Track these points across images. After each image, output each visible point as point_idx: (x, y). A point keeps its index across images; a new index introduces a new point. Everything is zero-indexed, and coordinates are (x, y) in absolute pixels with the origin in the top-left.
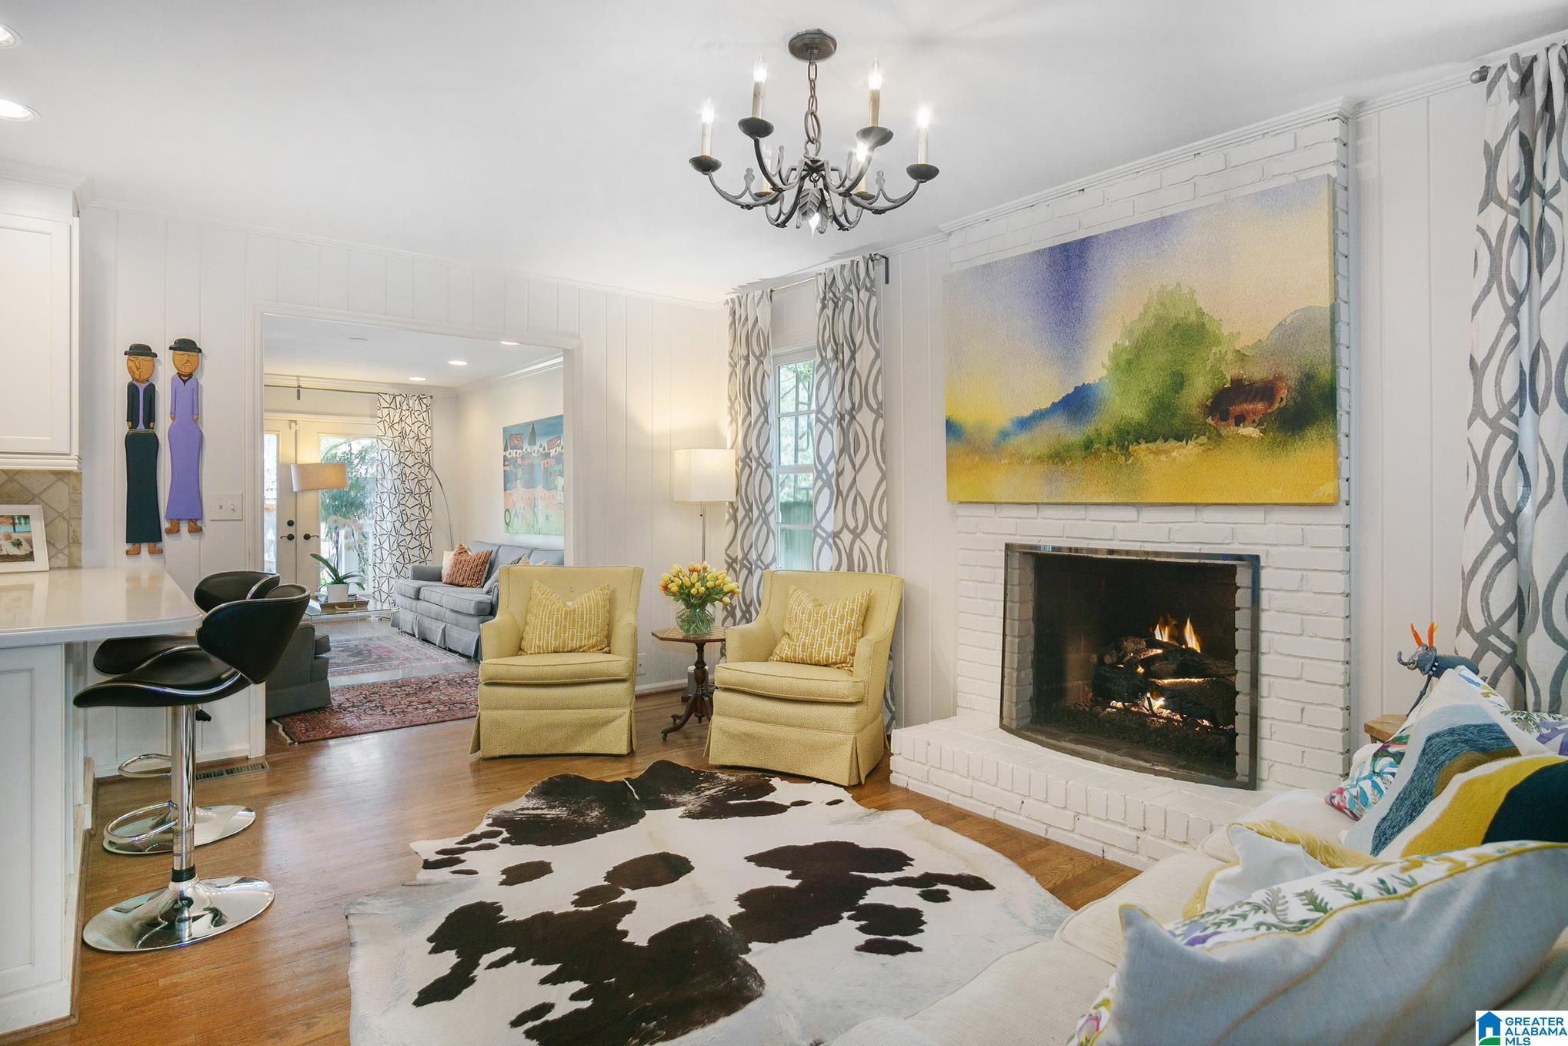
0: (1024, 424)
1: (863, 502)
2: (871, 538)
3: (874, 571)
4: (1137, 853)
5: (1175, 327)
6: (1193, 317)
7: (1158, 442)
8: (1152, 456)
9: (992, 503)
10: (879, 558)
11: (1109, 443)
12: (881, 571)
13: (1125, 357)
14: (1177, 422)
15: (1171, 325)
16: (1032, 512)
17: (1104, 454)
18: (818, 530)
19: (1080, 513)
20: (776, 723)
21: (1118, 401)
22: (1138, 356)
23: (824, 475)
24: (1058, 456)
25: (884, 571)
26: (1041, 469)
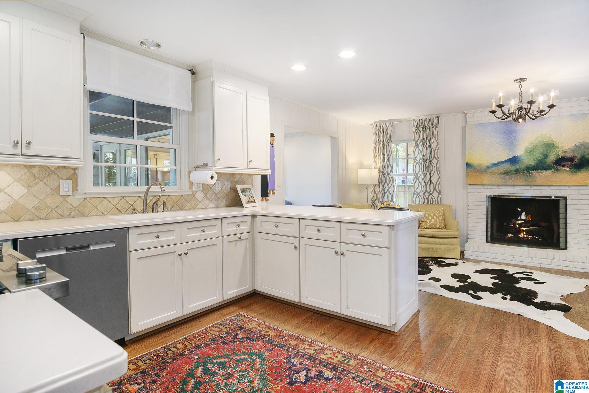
0: (495, 165)
1: (433, 184)
2: (435, 194)
3: (436, 204)
4: (551, 265)
5: (545, 143)
6: (550, 142)
7: (539, 170)
8: (537, 174)
9: (481, 185)
10: (438, 200)
11: (524, 170)
12: (438, 203)
13: (529, 150)
14: (545, 166)
15: (544, 143)
16: (496, 187)
17: (522, 173)
18: (415, 192)
19: (512, 187)
20: (436, 244)
21: (527, 160)
22: (533, 150)
23: (417, 177)
24: (507, 173)
25: (439, 204)
26: (501, 176)
